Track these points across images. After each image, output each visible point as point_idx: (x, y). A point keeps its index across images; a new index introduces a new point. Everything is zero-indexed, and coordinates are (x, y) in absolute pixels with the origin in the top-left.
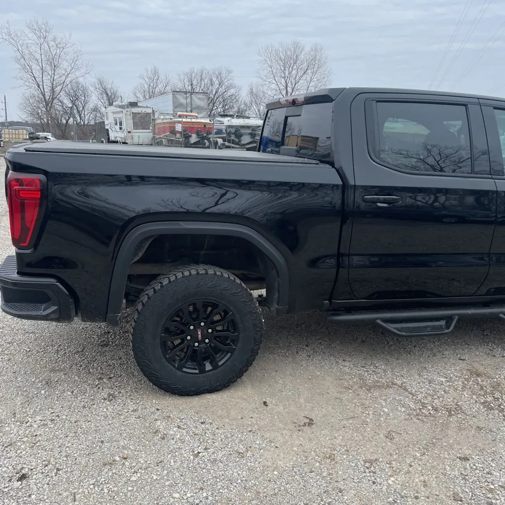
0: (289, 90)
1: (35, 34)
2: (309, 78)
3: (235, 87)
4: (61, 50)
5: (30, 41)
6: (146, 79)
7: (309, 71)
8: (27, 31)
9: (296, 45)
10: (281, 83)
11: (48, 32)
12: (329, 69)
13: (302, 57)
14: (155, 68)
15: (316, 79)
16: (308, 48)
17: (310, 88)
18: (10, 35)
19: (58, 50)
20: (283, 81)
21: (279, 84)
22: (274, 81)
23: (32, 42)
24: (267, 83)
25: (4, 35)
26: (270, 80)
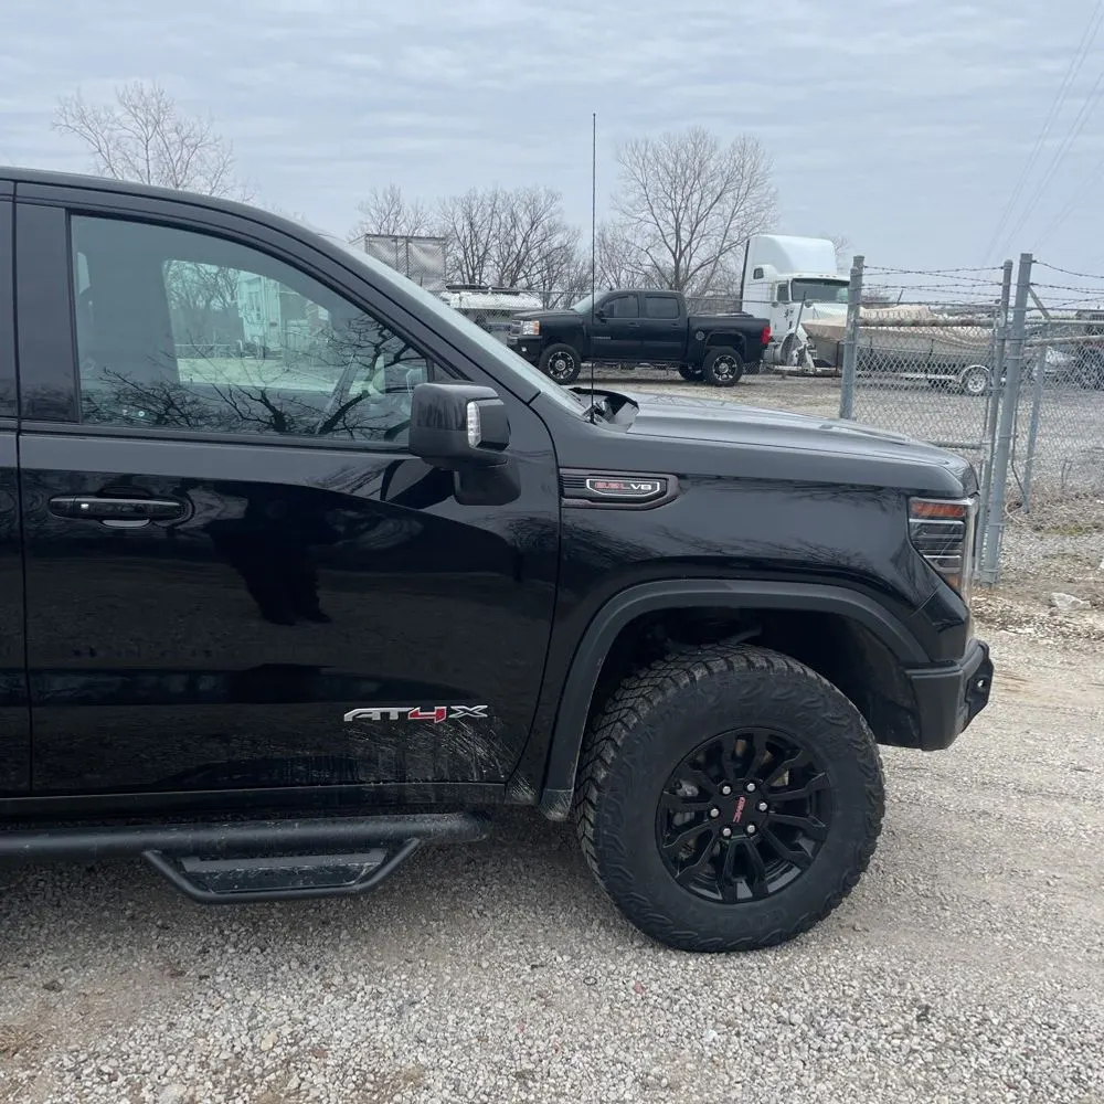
0: (685, 235)
1: (135, 116)
2: (728, 212)
3: (566, 229)
4: (192, 150)
5: (123, 132)
6: (373, 212)
7: (729, 195)
8: (119, 112)
9: (699, 138)
10: (667, 222)
11: (164, 113)
12: (773, 190)
13: (711, 165)
14: (392, 188)
15: (743, 213)
16: (725, 146)
17: (730, 232)
18: (83, 118)
19: (185, 151)
20: (671, 218)
21: (661, 223)
22: (651, 218)
23: (130, 133)
24: (636, 221)
25: (70, 118)
26: (641, 216)
